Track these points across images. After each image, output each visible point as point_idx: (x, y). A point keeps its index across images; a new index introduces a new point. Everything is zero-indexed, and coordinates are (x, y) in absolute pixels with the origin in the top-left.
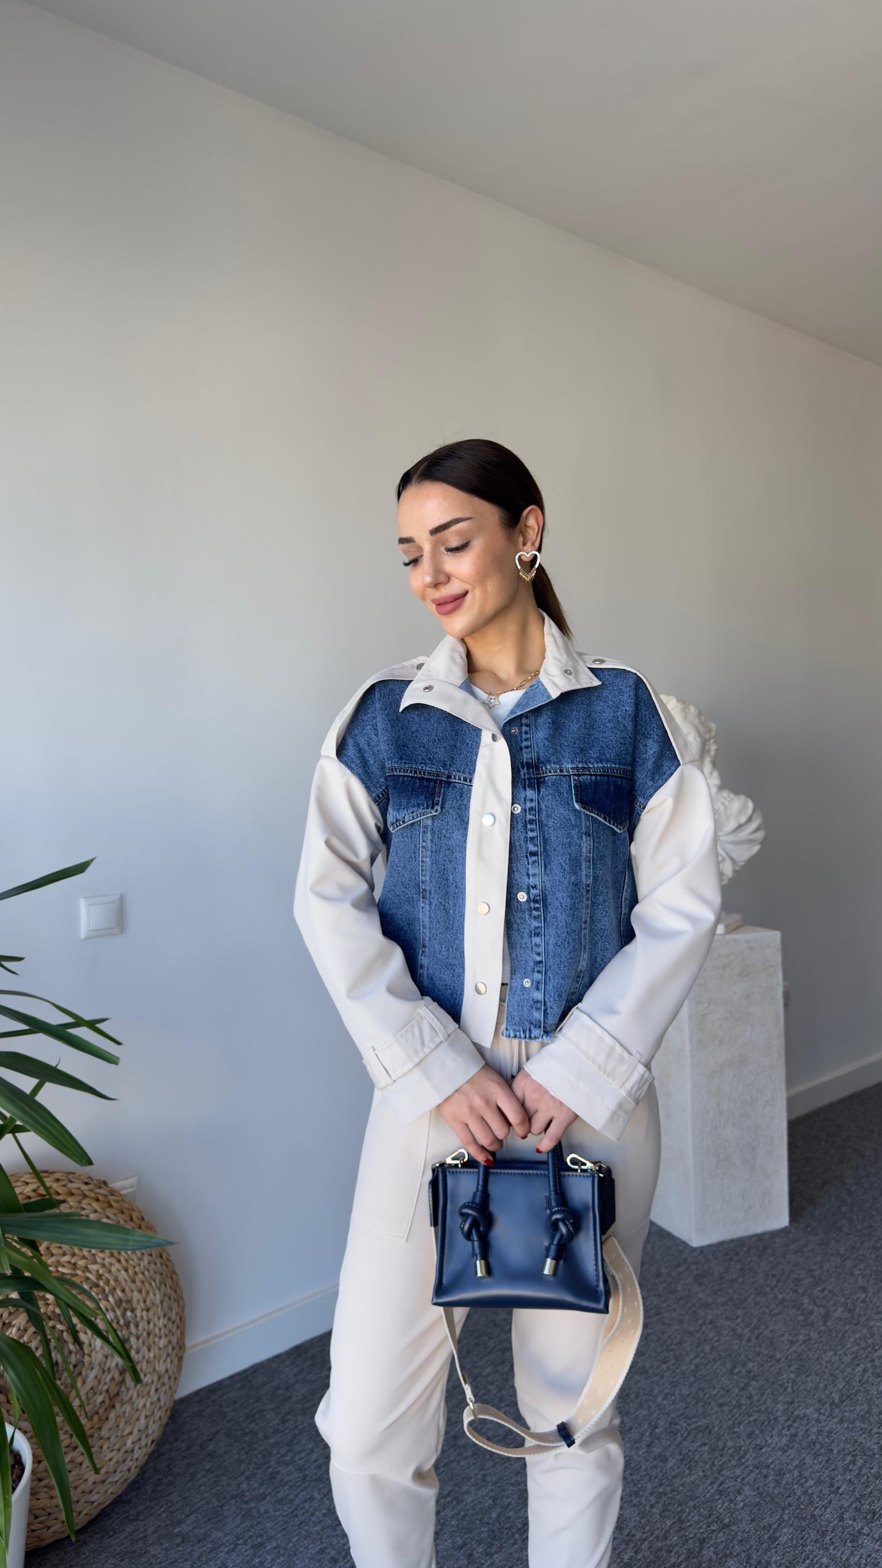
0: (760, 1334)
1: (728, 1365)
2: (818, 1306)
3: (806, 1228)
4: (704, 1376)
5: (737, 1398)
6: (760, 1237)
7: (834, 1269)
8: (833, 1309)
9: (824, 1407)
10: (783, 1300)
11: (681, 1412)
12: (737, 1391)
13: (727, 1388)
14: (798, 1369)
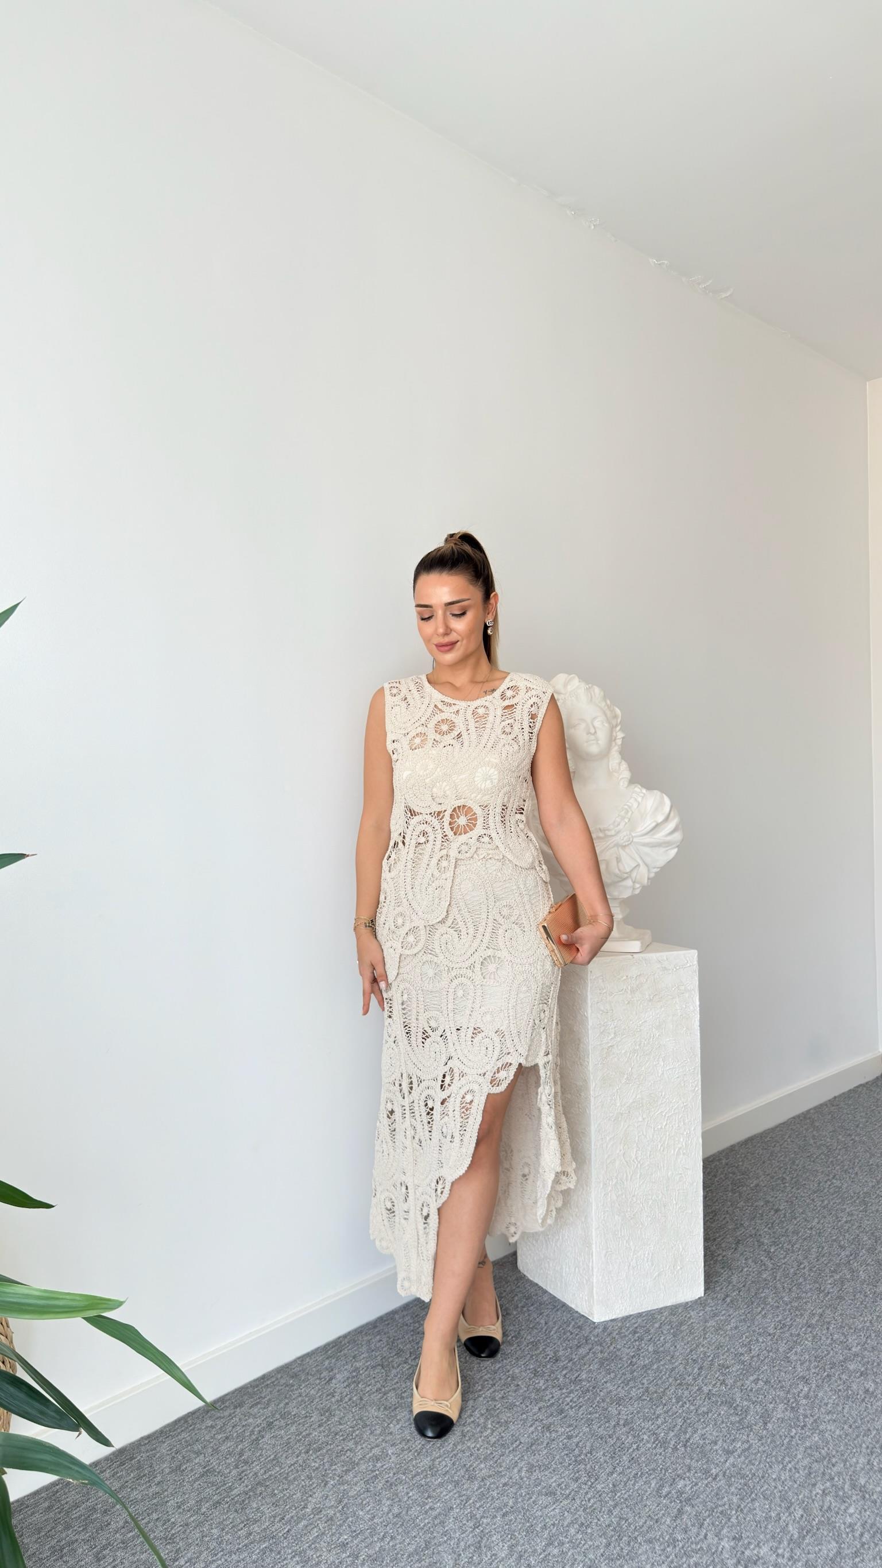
0: (687, 1441)
1: (653, 1485)
2: (753, 1404)
3: (724, 1300)
4: (626, 1499)
5: (671, 1531)
6: (673, 1309)
7: (765, 1352)
8: (772, 1405)
9: (782, 1546)
10: (709, 1395)
11: (602, 1551)
12: (668, 1522)
13: (657, 1517)
14: (740, 1490)
